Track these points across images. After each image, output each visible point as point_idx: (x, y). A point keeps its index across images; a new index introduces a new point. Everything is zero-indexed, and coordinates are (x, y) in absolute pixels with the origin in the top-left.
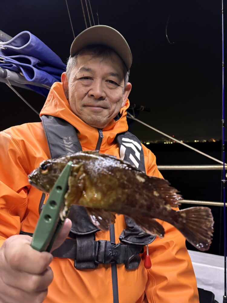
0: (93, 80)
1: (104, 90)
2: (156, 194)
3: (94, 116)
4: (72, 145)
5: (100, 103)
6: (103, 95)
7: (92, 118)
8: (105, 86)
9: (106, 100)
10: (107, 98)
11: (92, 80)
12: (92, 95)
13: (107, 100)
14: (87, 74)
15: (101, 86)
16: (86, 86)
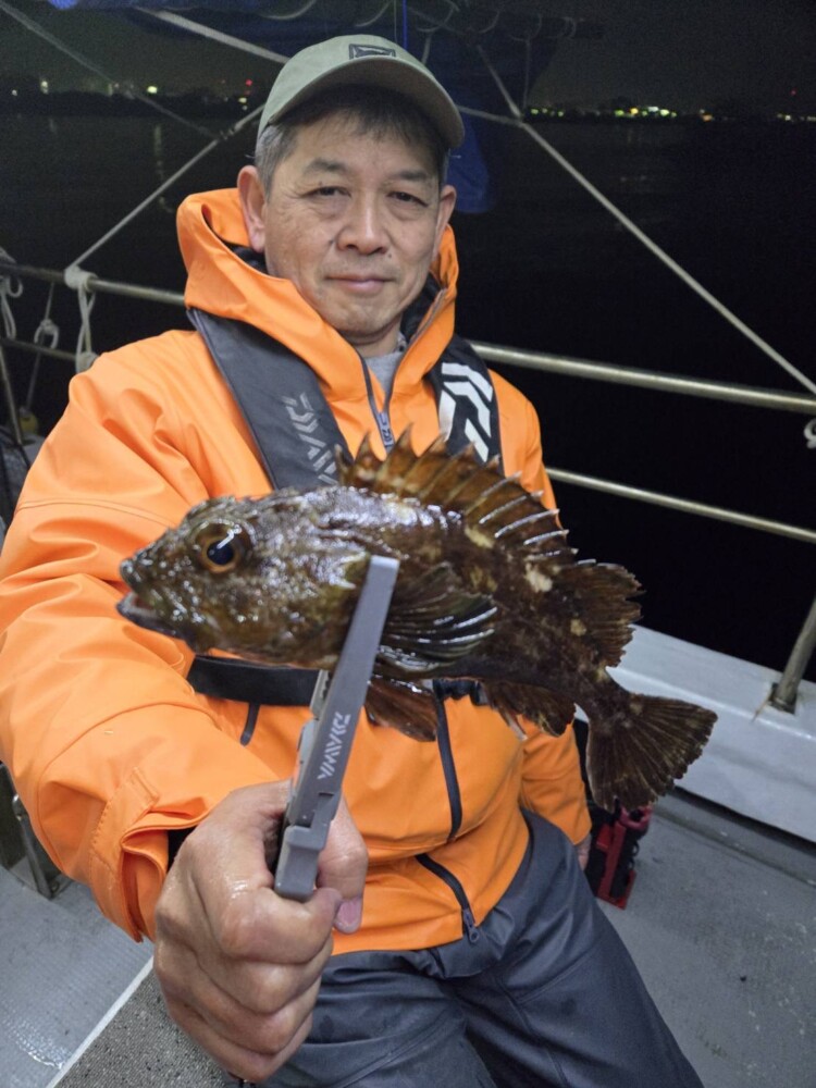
0: (350, 195)
1: (386, 225)
2: (577, 628)
3: (356, 307)
4: (314, 423)
5: (375, 266)
6: (384, 241)
7: (354, 315)
8: (385, 211)
9: (390, 256)
10: (392, 251)
11: (347, 197)
12: (351, 246)
13: (394, 256)
14: (330, 179)
15: (377, 215)
16: (332, 217)
